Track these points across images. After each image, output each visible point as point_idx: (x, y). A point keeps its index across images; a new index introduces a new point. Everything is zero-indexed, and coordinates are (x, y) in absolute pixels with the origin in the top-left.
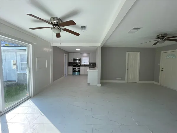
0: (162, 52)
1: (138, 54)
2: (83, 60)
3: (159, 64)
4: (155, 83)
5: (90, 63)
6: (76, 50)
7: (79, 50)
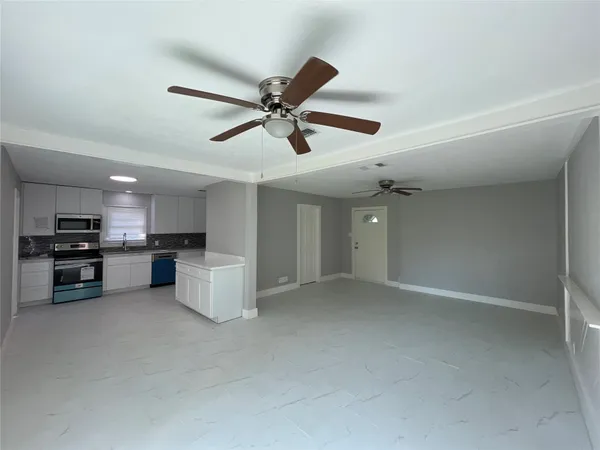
0: (353, 209)
1: (317, 210)
2: (115, 223)
3: (350, 235)
4: (343, 275)
5: (148, 236)
6: (113, 178)
7: (132, 180)
